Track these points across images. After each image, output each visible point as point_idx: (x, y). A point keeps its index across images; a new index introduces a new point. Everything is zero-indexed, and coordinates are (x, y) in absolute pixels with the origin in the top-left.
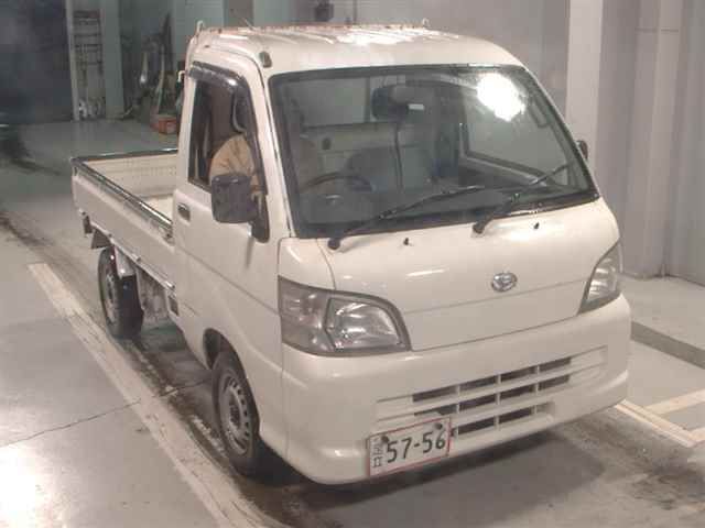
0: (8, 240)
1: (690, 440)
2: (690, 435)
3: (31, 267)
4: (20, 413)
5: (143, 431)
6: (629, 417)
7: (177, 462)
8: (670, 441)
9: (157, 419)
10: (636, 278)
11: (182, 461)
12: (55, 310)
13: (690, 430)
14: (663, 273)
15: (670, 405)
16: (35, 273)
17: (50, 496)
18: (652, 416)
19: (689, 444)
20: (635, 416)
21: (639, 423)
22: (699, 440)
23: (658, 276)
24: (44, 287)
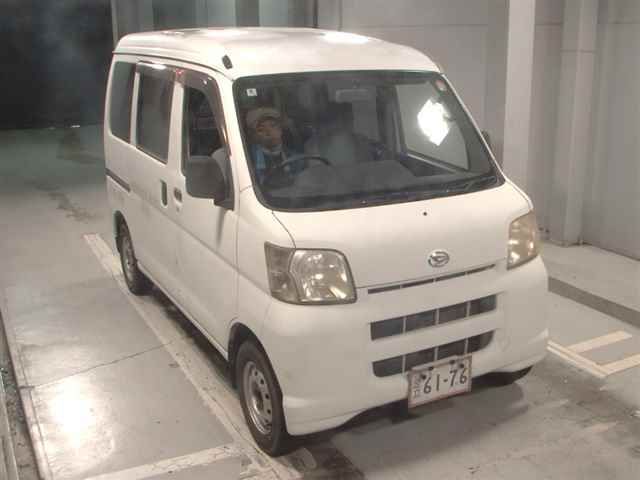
0: (68, 216)
1: (604, 373)
2: (601, 368)
3: (86, 237)
4: (77, 352)
5: (175, 365)
6: (555, 355)
7: (200, 390)
8: (587, 373)
9: (185, 356)
10: (559, 245)
11: (205, 389)
12: (105, 271)
13: (601, 365)
14: (581, 241)
15: (586, 346)
16: (89, 242)
17: (101, 416)
18: (572, 354)
19: (602, 376)
20: (559, 354)
21: (564, 360)
22: (609, 373)
23: (578, 244)
24: (95, 252)
